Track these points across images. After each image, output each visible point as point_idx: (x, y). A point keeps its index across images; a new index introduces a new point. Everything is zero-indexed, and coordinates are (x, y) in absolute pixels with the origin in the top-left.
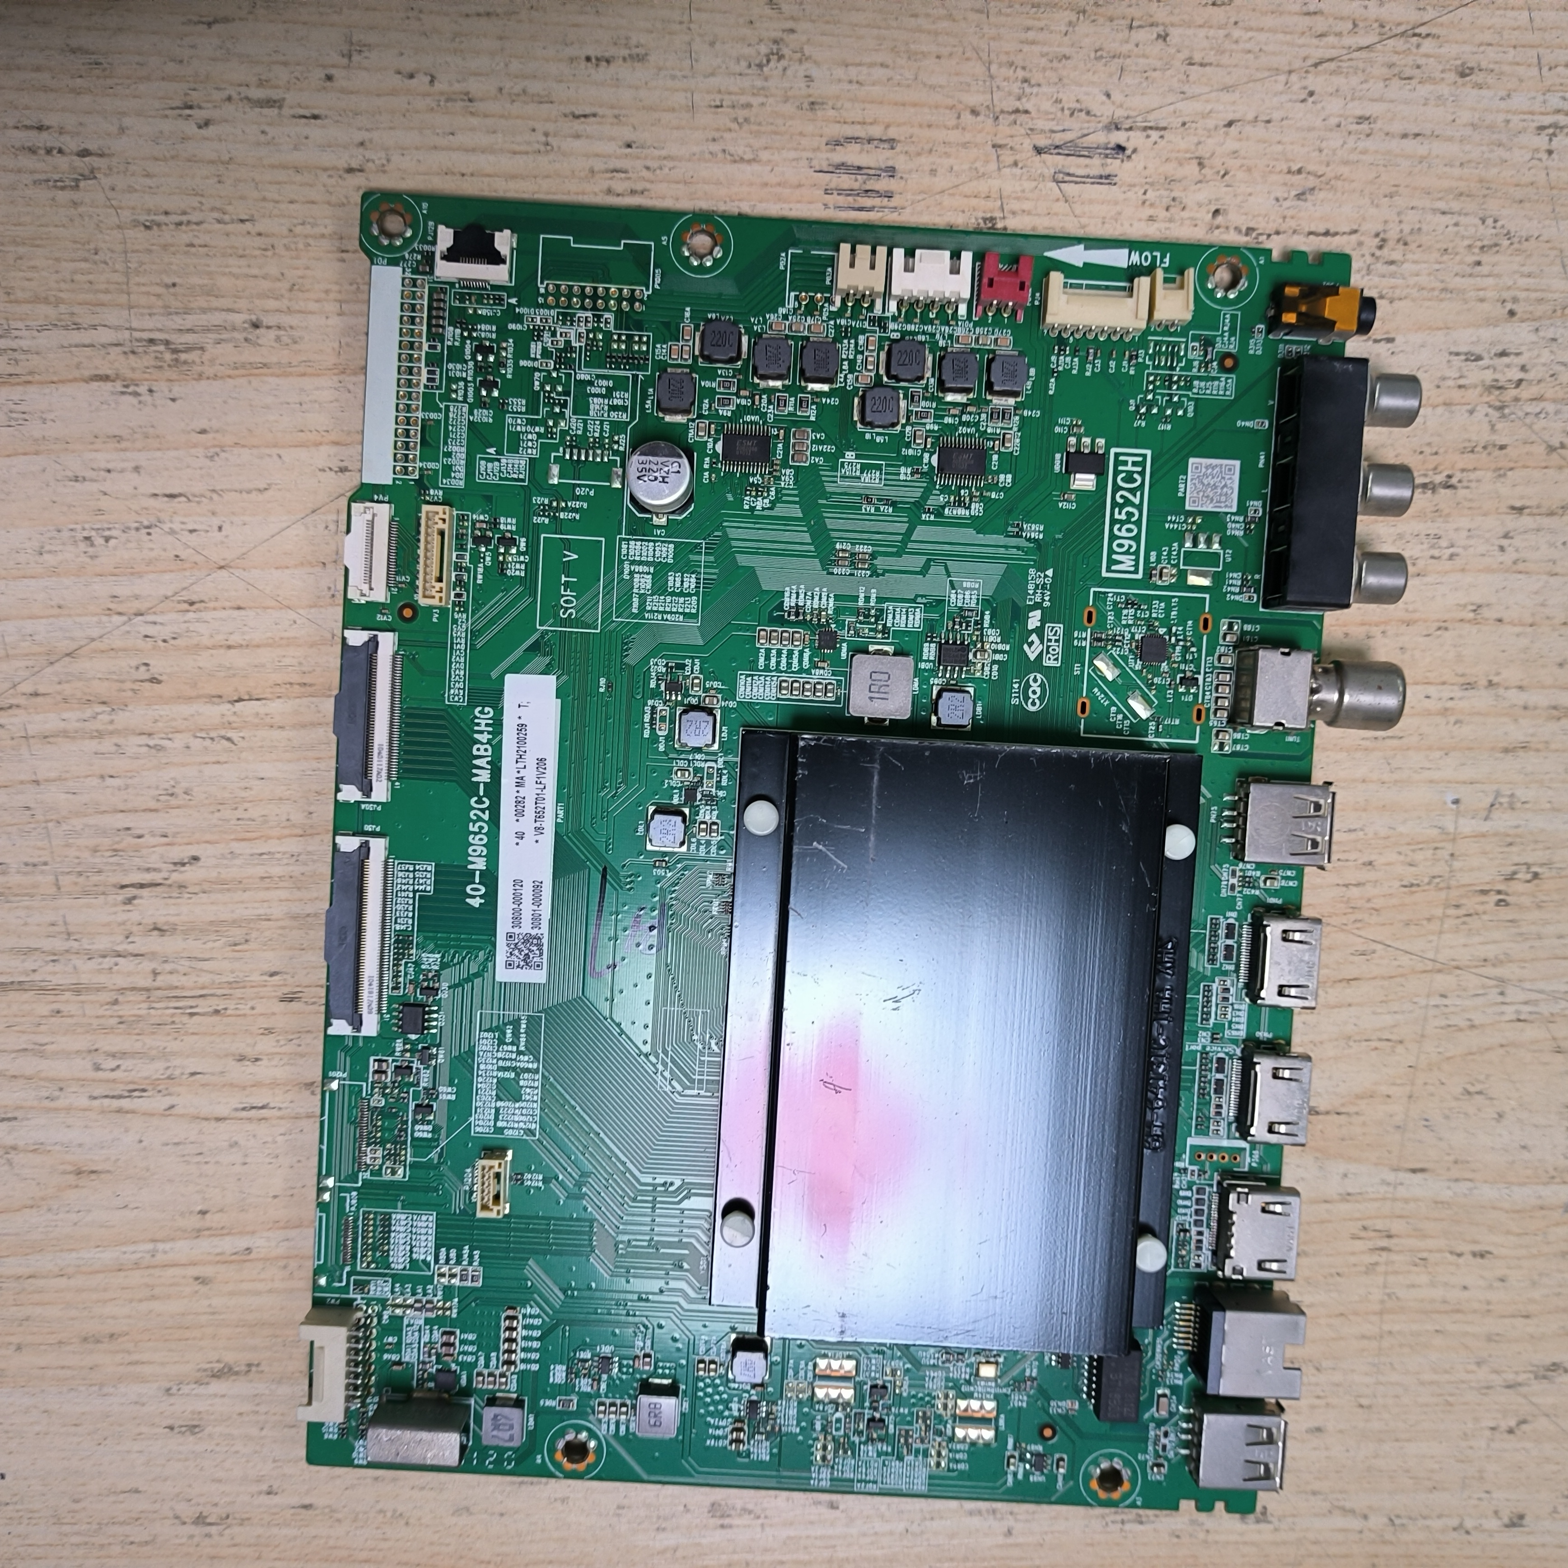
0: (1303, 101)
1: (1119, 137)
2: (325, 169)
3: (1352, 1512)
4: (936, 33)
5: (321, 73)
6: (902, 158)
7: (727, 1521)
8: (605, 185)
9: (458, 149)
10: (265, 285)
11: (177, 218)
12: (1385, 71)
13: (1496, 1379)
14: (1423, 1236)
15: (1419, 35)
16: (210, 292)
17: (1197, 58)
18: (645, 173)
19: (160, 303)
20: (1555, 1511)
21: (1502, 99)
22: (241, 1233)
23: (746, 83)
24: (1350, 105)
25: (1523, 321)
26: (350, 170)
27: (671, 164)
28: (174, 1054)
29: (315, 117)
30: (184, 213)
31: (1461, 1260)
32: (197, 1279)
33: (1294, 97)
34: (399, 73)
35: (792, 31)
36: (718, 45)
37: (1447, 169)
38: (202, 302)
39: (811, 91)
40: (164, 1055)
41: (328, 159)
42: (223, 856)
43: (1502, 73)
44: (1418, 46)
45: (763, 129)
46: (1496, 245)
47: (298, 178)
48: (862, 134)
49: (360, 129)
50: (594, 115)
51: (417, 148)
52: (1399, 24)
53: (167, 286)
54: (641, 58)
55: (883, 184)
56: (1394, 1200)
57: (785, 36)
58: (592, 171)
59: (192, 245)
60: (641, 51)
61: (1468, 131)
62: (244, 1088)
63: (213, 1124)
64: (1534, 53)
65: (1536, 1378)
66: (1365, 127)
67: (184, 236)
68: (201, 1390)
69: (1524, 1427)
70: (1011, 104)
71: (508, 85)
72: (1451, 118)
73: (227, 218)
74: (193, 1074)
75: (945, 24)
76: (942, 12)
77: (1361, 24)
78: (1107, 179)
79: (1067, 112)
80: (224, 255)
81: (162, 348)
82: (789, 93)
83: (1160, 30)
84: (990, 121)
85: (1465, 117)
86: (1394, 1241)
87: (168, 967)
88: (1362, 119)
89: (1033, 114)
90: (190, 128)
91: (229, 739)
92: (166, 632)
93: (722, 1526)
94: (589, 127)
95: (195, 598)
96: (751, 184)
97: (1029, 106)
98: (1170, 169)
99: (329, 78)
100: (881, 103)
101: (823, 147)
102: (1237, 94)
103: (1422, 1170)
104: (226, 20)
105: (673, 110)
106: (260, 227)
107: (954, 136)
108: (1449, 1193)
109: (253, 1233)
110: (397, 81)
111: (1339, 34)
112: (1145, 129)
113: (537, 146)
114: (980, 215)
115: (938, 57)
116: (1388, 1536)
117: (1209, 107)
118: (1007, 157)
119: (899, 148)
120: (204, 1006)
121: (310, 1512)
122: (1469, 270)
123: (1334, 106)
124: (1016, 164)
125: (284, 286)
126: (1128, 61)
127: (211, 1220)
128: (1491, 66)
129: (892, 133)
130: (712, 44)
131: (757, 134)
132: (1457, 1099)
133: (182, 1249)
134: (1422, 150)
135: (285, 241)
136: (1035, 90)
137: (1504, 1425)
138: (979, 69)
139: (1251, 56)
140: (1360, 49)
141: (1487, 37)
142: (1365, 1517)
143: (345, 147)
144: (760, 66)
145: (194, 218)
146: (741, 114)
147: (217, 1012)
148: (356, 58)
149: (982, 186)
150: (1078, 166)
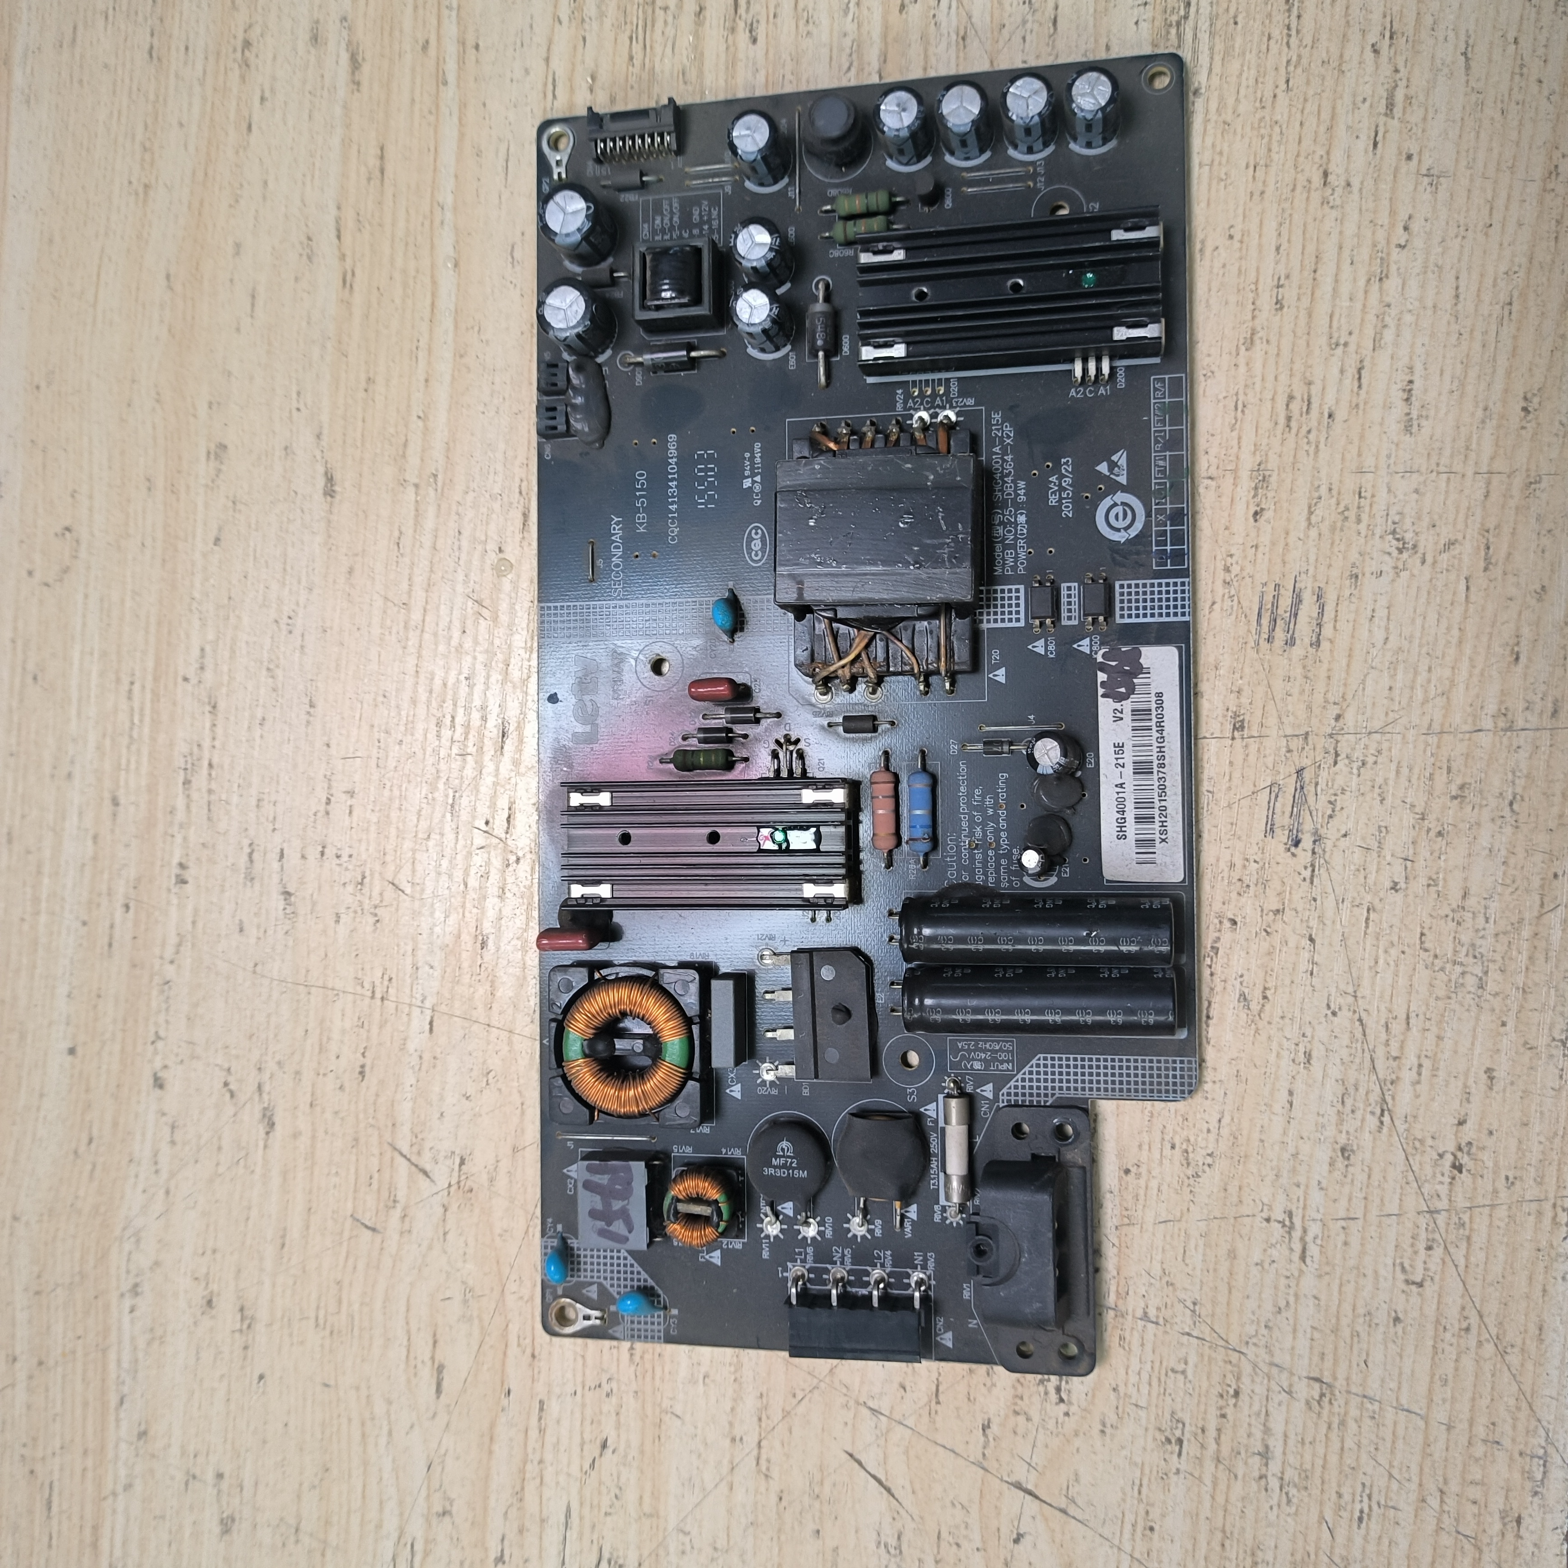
0: (1329, 1007)
1: (1307, 842)
2: (1328, 153)
3: (177, 952)
4: (1412, 688)
5: (1414, 150)
6: (1303, 653)
7: (212, 457)
8: (1298, 395)
9: (1338, 268)
10: (1231, 101)
11: (1294, 26)
12: (1352, 1081)
13: (266, 1076)
14: (381, 1027)
15: (1382, 1114)
16: (1227, 53)
17: (1372, 916)
18: (1304, 429)
19: (1221, 11)
20: (164, 1114)
21: (1319, 1183)
22: (459, 78)
23: (1379, 521)
24: (1322, 1047)
25: (1120, 1179)
26: (1326, 174)
27: (1312, 450)
28: (602, 24)
29: (1375, 145)
30: (1298, 32)
31: (359, 1055)
32: (427, 42)
33: (1332, 998)
34: (1410, 218)
35: (1423, 562)
36: (1415, 496)
37: (1258, 1129)
38: (1219, 47)
39: (1368, 575)
40: (602, 15)
41: (1337, 156)
42: (754, 64)
43: (1342, 1185)
44: (1372, 1113)
45: (1337, 532)
46: (1188, 1164)
47: (1322, 129)
48: (1325, 619)
49: (1362, 183)
50: (1360, 387)
51: (1341, 233)
52: (1393, 1098)
53: (1235, 17)
54: (1408, 429)
55: (1280, 635)
56: (410, 1005)
57: (1419, 555)
58: (1310, 383)
59: (1269, 38)
60: (1415, 429)
61: (1291, 1149)
62: (570, 80)
63: (545, 55)
64: (1359, 1214)
65: (265, 1109)
66: (1301, 1057)
67: (1276, 33)
68: (343, 45)
69: (228, 1095)
70: (1343, 750)
71: (1393, 312)
72: (1305, 1135)
73: (1291, 68)
74: (584, 39)
75: (1419, 694)
76: (1432, 694)
77: (1395, 1064)
78: (1270, 830)
79: (1333, 799)
80: (1259, 66)
81: (1182, 13)
82: (1367, 557)
83: (1402, 885)
84: (1329, 731)
85: (1305, 1148)
86: (379, 1002)
87: (670, 19)
88: (1308, 1056)
89: (1333, 769)
90: (1372, 38)
91: (849, 69)
92: (942, 17)
93: (209, 453)
94: (1349, 382)
95: (968, 41)
96: (1288, 520)
97: (1340, 764)
98: (1275, 884)
99: (1409, 157)
100: (1353, 637)
101: (1317, 584)
102: (1338, 948)
103: (431, 1030)
104: (1468, 68)
105: (1359, 455)
106: (1281, 95)
107: (1319, 698)
108: (412, 1051)
109: (458, 86)
110: (1403, 216)
111: (1387, 1044)
112: (1313, 865)
113: (1335, 335)
114: (1247, 718)
115: (1390, 688)
116: (157, 980)
117: (1327, 922)
118: (1295, 744)
119: (1312, 651)
120: (637, 48)
121: (245, 131)
122: (1167, 1138)
123: (1322, 1032)
124: (1289, 751)
125: (1229, 117)
126: (1375, 855)
127: (471, 53)
128: (1350, 1176)
129: (1325, 645)
130: (1416, 491)
131: (1333, 529)
132: (484, 1062)
133: (451, 29)
134: (1277, 1108)
135: (1268, 118)
136: (1355, 771)
137: (231, 1079)
138: (1377, 724)
139: (1372, 964)
140: (1372, 1061)
141: (1376, 1177)
142: (172, 962)
143: (1347, 170)
144: (1394, 532)
145: (1294, 41)
146: (1352, 514)
147: (631, 58)
148: (1426, 180)
149: (1272, 721)
150: (1283, 805)
